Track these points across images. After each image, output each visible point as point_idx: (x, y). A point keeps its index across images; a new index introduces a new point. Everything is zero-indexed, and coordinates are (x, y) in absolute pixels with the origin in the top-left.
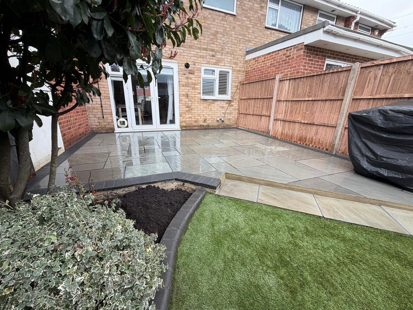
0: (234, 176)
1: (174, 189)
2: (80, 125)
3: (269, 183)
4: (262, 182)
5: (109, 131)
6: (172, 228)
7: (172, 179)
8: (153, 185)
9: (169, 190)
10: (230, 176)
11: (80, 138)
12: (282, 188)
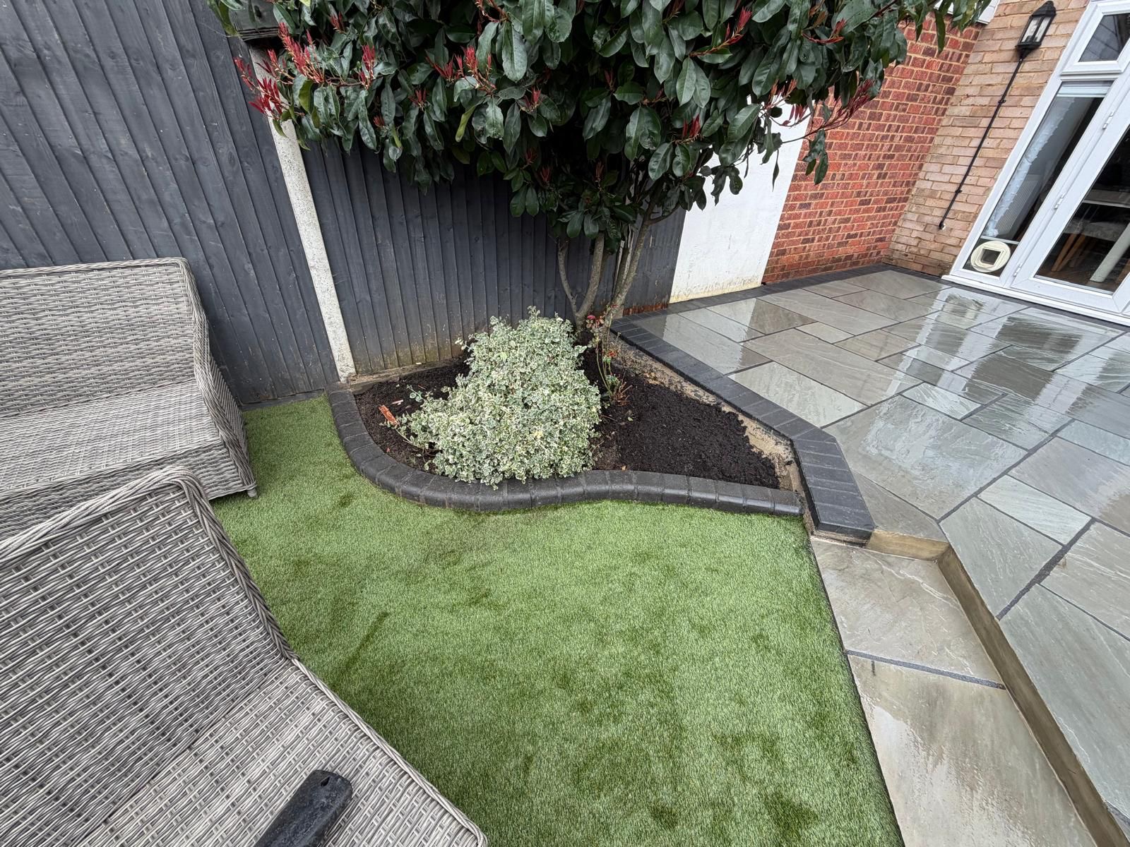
0: (963, 577)
1: (764, 456)
2: (849, 236)
3: (1044, 719)
4: (1025, 690)
5: (930, 271)
6: (634, 476)
7: (783, 436)
8: (741, 417)
9: (754, 450)
10: (953, 565)
11: (830, 268)
12: (1077, 801)
